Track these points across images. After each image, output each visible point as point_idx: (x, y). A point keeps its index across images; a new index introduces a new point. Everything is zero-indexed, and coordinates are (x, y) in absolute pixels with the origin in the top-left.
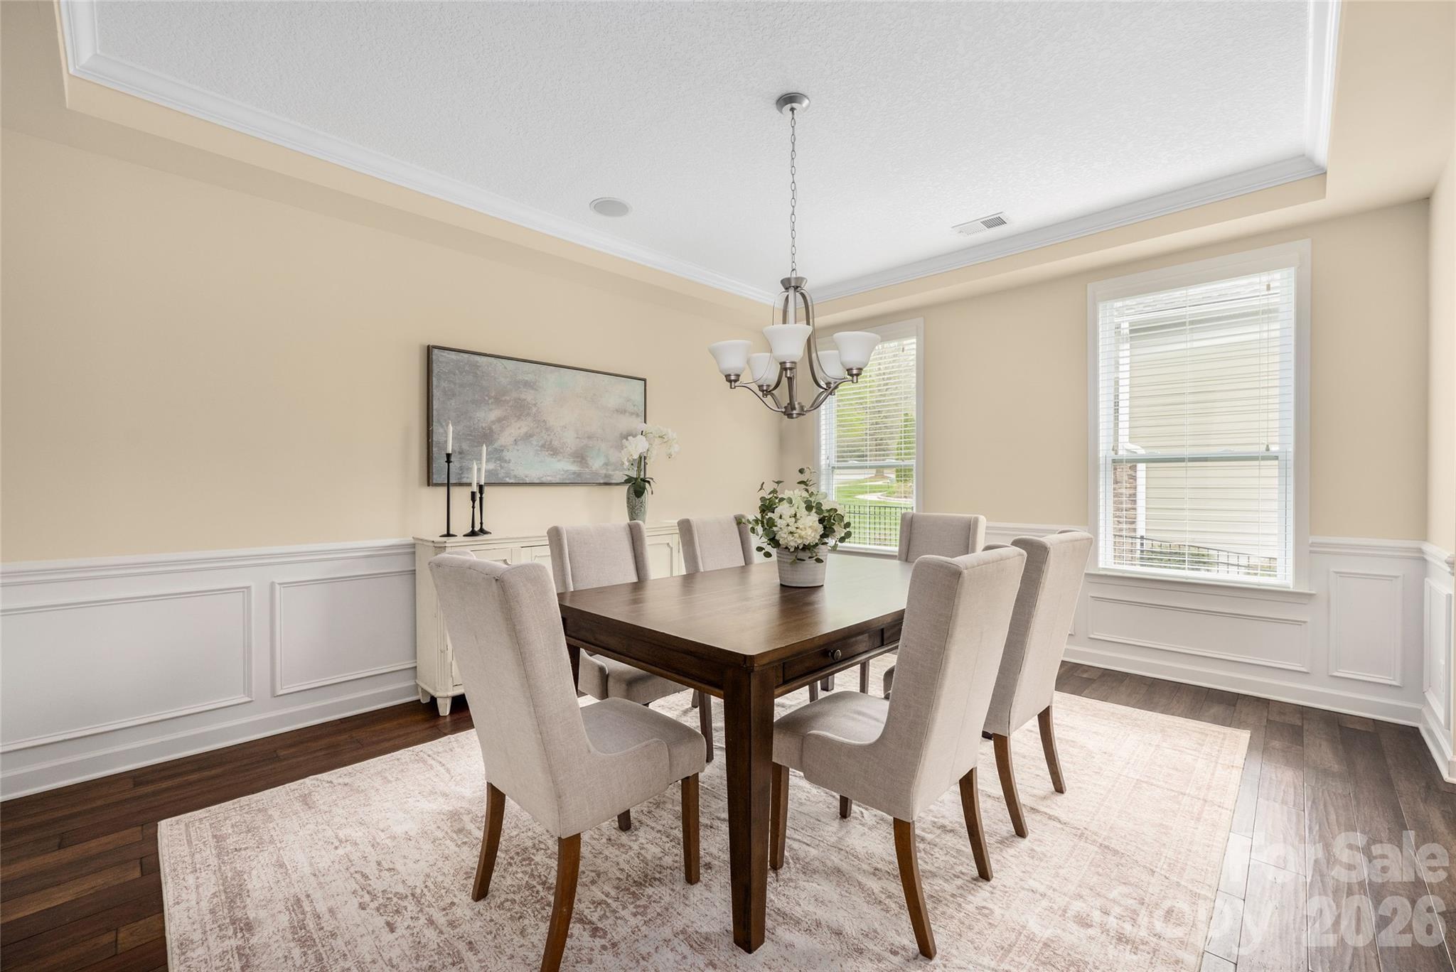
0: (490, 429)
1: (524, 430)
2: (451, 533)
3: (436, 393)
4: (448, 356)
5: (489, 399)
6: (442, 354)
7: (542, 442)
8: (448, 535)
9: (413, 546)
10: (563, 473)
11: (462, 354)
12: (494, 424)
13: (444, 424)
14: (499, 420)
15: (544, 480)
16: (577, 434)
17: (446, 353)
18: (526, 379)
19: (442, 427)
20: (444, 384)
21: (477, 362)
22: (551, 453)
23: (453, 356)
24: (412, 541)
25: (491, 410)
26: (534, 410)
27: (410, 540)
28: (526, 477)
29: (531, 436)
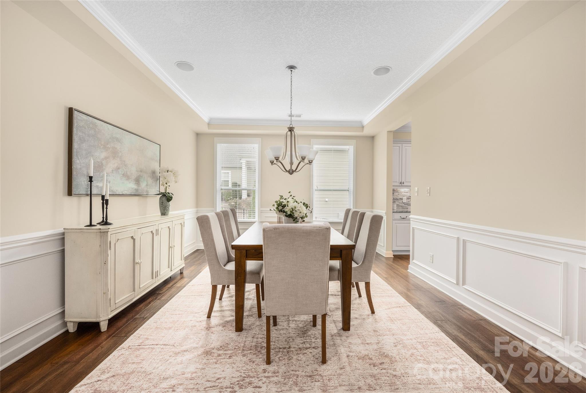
0: (102, 163)
1: (116, 165)
2: (93, 224)
3: (75, 138)
4: (82, 116)
5: (101, 145)
6: (79, 115)
7: (123, 172)
8: (91, 225)
9: (63, 234)
10: (131, 189)
11: (89, 117)
12: (103, 160)
13: (80, 158)
14: (106, 158)
15: (124, 193)
16: (137, 169)
17: (81, 114)
18: (117, 137)
19: (79, 159)
20: (80, 134)
21: (96, 123)
22: (127, 178)
23: (84, 117)
24: (63, 231)
25: (102, 152)
26: (120, 154)
27: (61, 230)
28: (117, 191)
29: (119, 169)
